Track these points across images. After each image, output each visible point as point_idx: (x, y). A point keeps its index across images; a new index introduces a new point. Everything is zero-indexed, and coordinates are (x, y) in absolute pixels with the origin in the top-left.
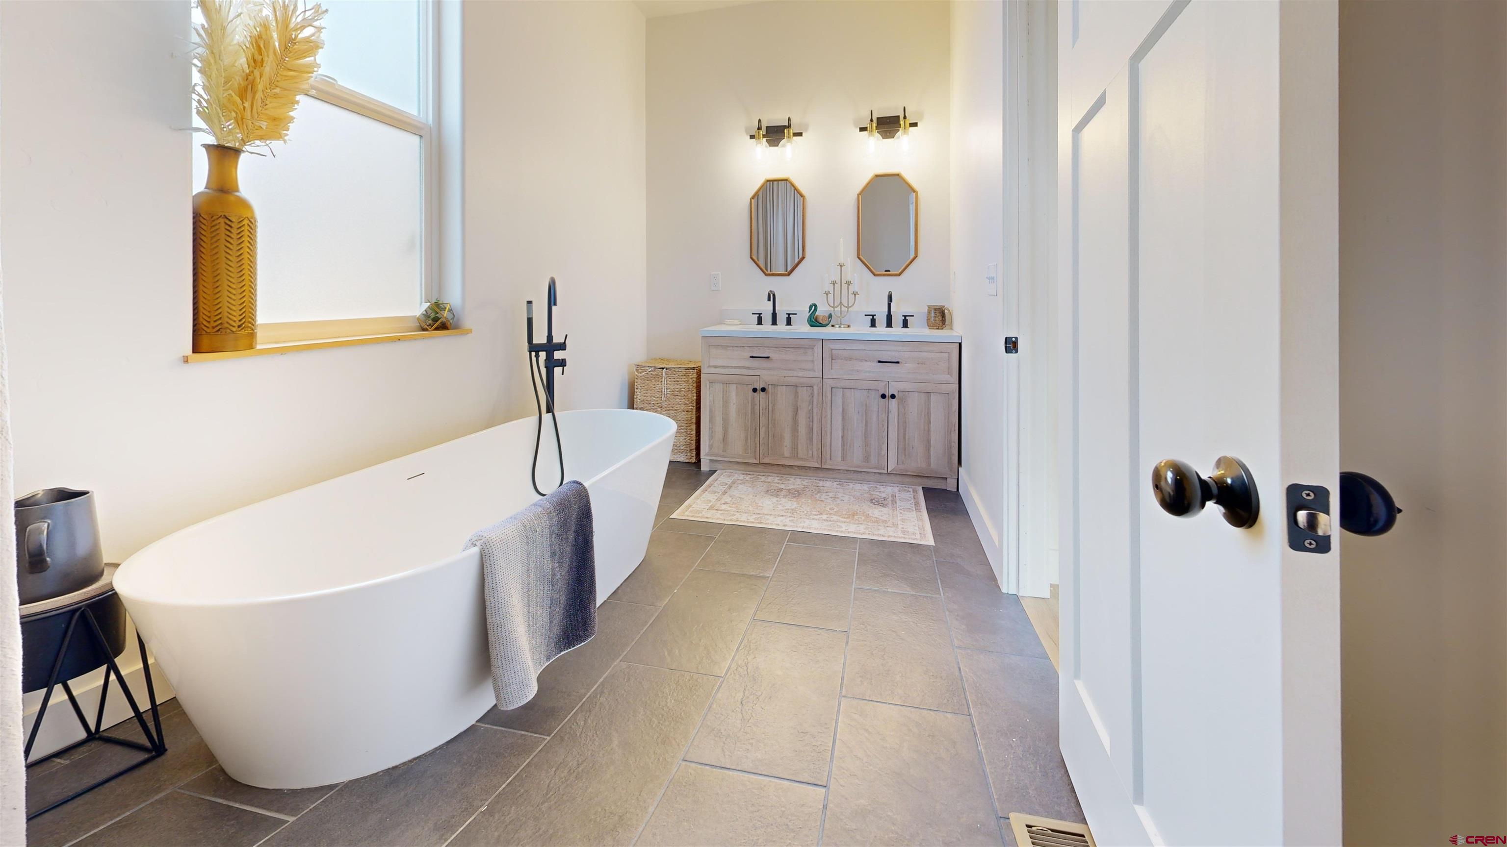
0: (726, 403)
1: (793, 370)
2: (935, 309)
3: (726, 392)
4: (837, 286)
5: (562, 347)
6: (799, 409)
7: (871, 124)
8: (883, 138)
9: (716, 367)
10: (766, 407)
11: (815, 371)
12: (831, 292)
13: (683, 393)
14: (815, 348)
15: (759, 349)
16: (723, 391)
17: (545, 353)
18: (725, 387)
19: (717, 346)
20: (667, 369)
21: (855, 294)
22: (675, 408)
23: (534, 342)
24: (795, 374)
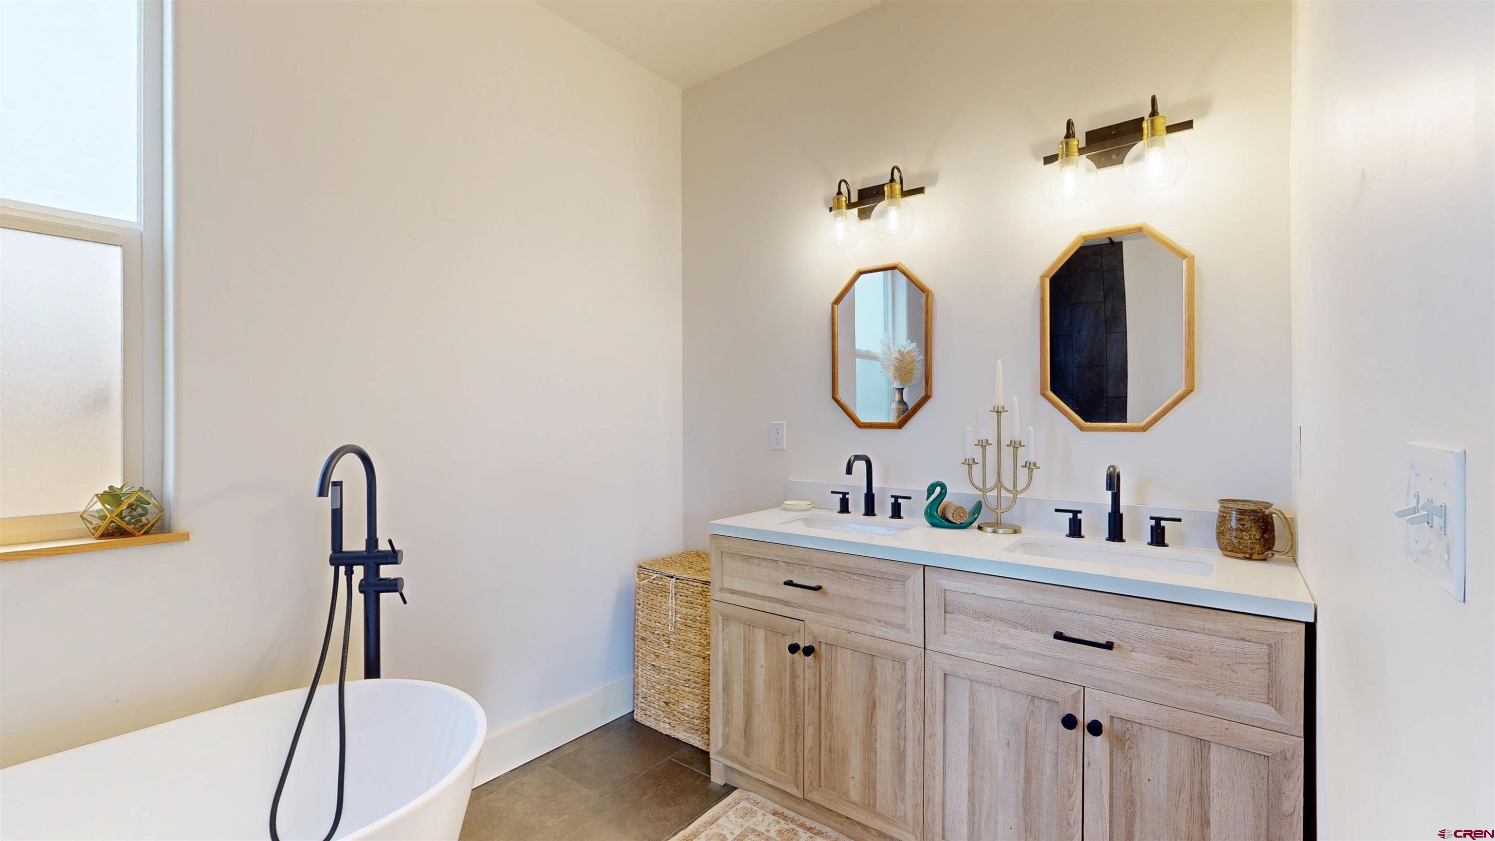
0: (749, 663)
1: (865, 621)
2: (1242, 512)
3: (749, 640)
4: (991, 450)
5: (393, 557)
6: (878, 705)
7: (1067, 144)
8: (1098, 168)
9: (732, 592)
10: (815, 685)
11: (908, 631)
12: (979, 459)
13: (698, 625)
14: (910, 582)
15: (803, 569)
16: (745, 638)
17: (362, 567)
18: (748, 632)
19: (734, 555)
20: (677, 579)
21: (1031, 467)
22: (686, 648)
23: (345, 548)
24: (869, 628)
